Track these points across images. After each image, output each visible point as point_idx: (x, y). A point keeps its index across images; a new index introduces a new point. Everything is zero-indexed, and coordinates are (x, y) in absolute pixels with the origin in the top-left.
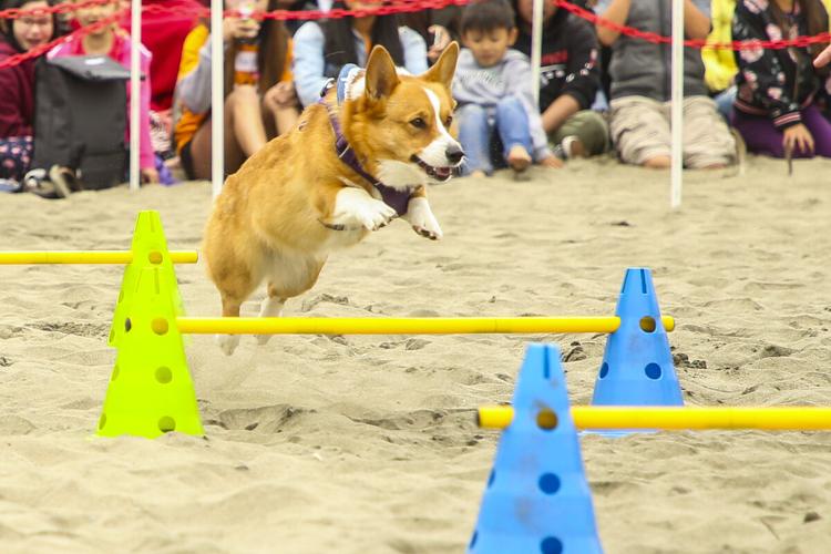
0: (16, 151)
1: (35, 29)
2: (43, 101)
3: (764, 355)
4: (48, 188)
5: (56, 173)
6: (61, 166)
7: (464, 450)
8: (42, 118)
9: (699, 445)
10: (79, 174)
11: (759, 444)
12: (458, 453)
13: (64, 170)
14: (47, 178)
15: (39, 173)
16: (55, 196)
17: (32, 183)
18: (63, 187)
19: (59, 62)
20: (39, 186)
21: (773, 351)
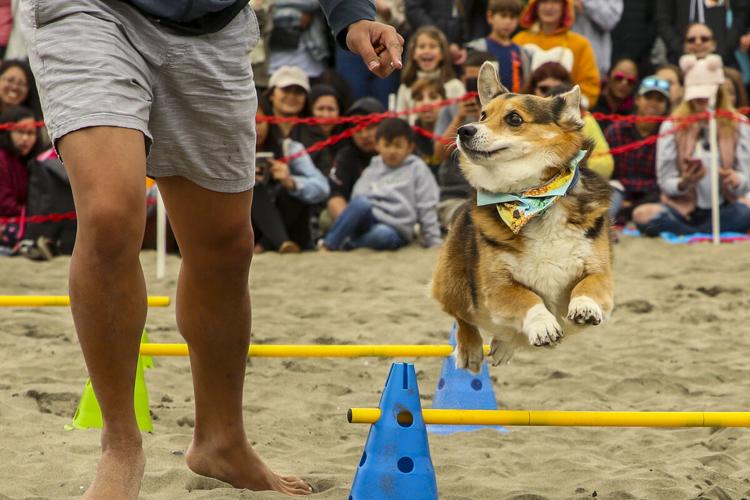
0: (12, 229)
1: (25, 137)
2: (33, 191)
3: (551, 378)
4: (35, 253)
5: (42, 242)
6: (46, 236)
7: (338, 443)
8: (33, 202)
9: (504, 440)
10: (59, 243)
11: (547, 440)
12: (334, 445)
13: (47, 240)
14: (35, 246)
15: (29, 243)
16: (41, 258)
17: (25, 250)
18: (47, 252)
19: (49, 164)
20: (29, 252)
21: (558, 375)
